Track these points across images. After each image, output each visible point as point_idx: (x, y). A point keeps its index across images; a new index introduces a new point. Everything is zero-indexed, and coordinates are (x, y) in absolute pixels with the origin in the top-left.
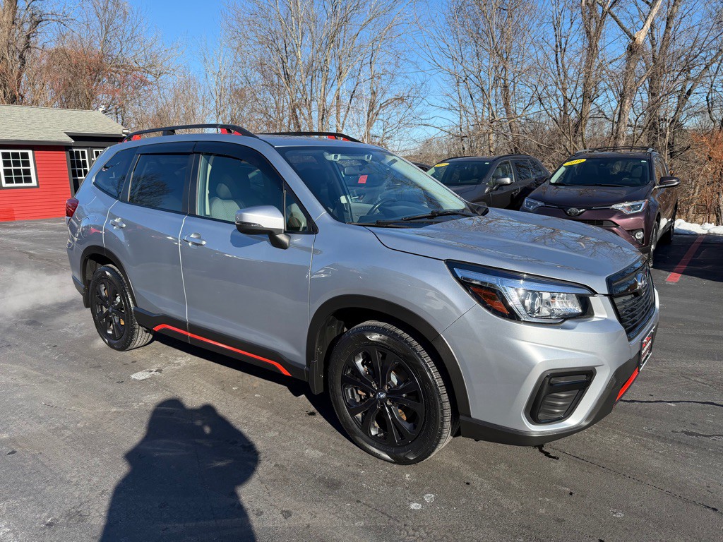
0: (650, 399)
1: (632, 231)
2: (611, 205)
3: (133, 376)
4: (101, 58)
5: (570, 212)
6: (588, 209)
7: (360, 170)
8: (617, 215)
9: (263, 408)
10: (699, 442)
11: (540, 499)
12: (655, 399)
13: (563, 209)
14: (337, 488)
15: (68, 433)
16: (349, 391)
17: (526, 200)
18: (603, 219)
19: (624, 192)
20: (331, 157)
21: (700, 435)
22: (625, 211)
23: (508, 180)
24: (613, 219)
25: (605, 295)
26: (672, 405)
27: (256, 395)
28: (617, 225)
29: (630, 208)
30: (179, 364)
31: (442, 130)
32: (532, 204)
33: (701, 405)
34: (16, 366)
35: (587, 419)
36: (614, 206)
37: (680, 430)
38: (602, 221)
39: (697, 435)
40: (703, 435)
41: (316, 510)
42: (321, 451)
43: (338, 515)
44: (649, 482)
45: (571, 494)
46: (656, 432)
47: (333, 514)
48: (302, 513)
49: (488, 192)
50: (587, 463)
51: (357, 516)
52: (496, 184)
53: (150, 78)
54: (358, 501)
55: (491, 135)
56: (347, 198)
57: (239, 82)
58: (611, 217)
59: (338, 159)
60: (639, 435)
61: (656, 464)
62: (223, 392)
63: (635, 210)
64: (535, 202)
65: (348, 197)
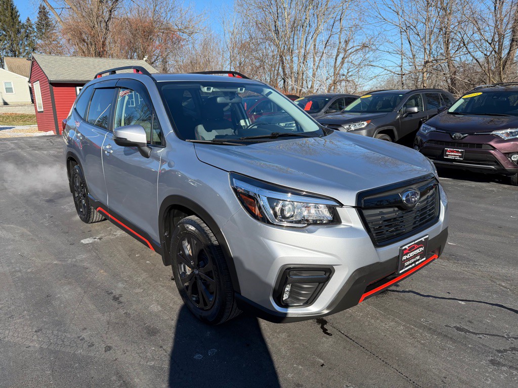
0: (447, 296)
1: (508, 153)
2: (492, 132)
3: (83, 241)
4: (152, 23)
5: (455, 137)
6: (470, 134)
7: (231, 99)
8: (495, 140)
9: (145, 271)
10: (465, 338)
11: (295, 365)
12: (450, 297)
13: (449, 133)
14: (153, 335)
15: (20, 274)
16: (182, 266)
17: (423, 125)
18: (482, 143)
19: (505, 120)
20: (205, 89)
21: (469, 332)
22: (504, 137)
23: (416, 109)
24: (492, 143)
25: (353, 207)
26: (463, 303)
27: (147, 262)
28: (494, 149)
29: (508, 134)
30: (115, 235)
31: (385, 69)
32: (426, 129)
33: (488, 306)
34: (22, 228)
35: (328, 308)
36: (494, 133)
37: (453, 325)
38: (482, 145)
39: (467, 331)
40: (472, 333)
41: (129, 349)
42: (162, 306)
43: (141, 355)
44: (395, 366)
45: (323, 365)
46: (430, 324)
47: (138, 354)
48: (118, 350)
49: (398, 119)
50: (352, 342)
51: (153, 357)
52: (406, 112)
53: (185, 36)
54: (161, 347)
55: (425, 74)
56: (245, 122)
57: (246, 38)
58: (490, 141)
59: (211, 91)
60: (413, 325)
61: (411, 351)
62: (128, 257)
63: (513, 136)
64: (429, 127)
65: (247, 120)
